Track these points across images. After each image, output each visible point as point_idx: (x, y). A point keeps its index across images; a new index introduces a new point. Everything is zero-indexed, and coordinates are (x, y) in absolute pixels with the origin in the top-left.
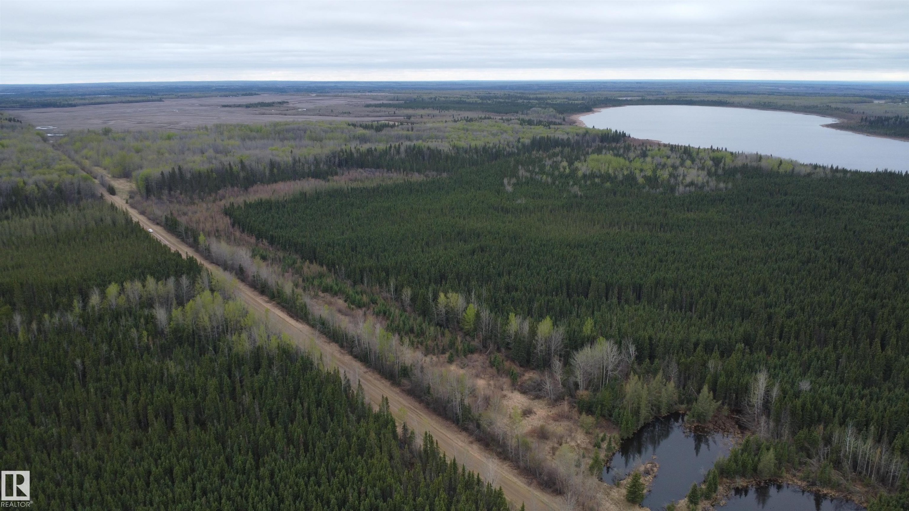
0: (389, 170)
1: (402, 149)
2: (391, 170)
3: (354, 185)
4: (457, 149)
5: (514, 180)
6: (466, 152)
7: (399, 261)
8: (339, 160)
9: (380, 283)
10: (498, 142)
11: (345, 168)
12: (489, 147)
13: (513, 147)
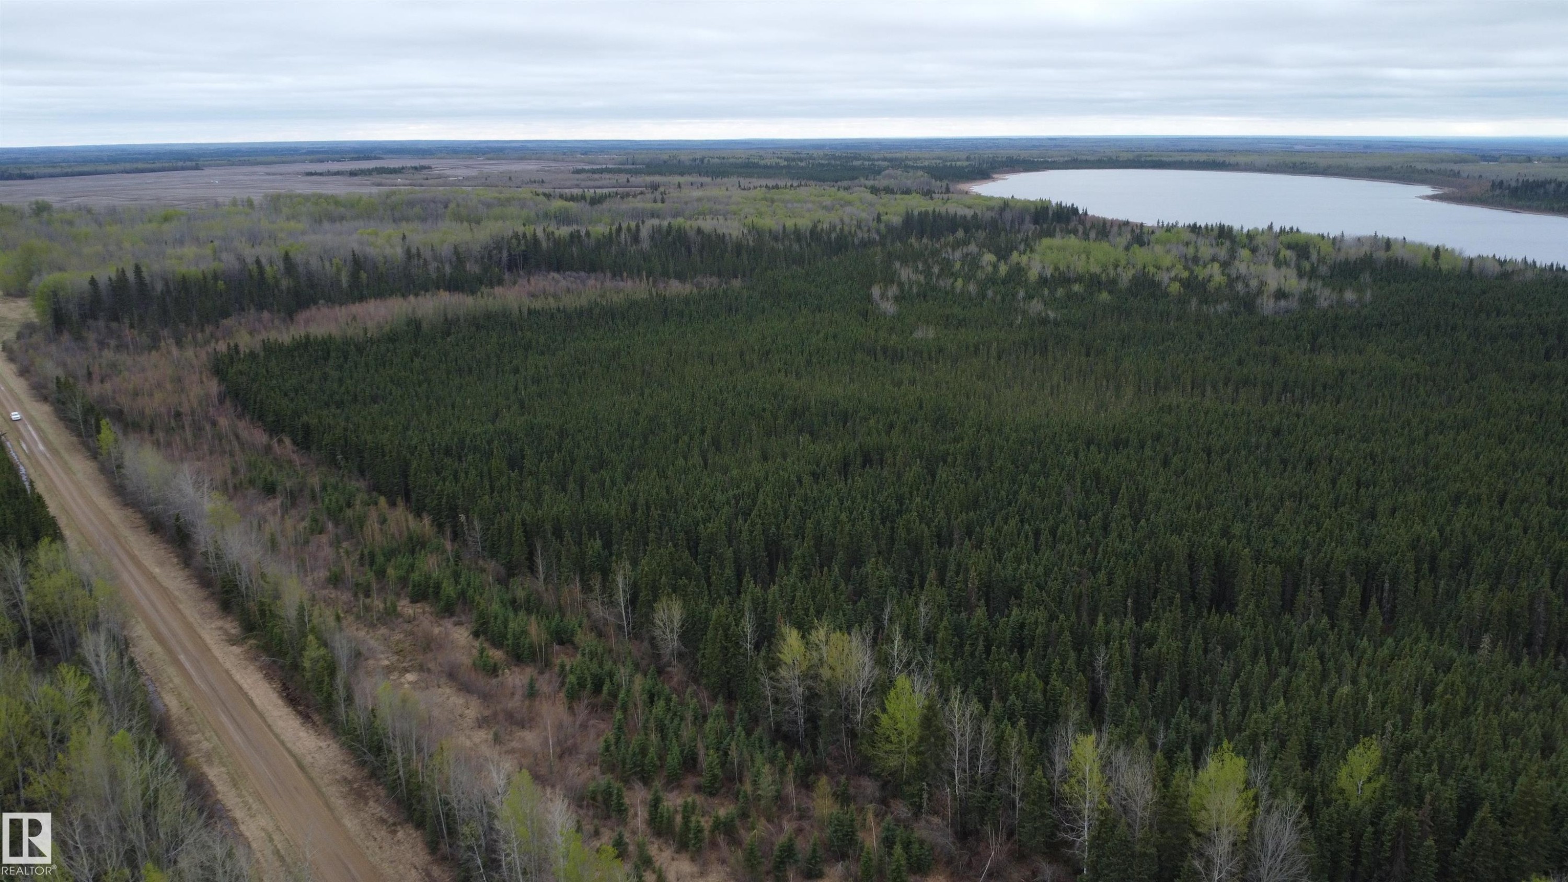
0: (617, 272)
1: (645, 232)
2: (621, 276)
3: (538, 304)
4: (758, 232)
5: (893, 290)
6: (776, 238)
8: (510, 255)
10: (837, 221)
11: (521, 273)
12: (822, 230)
13: (869, 231)
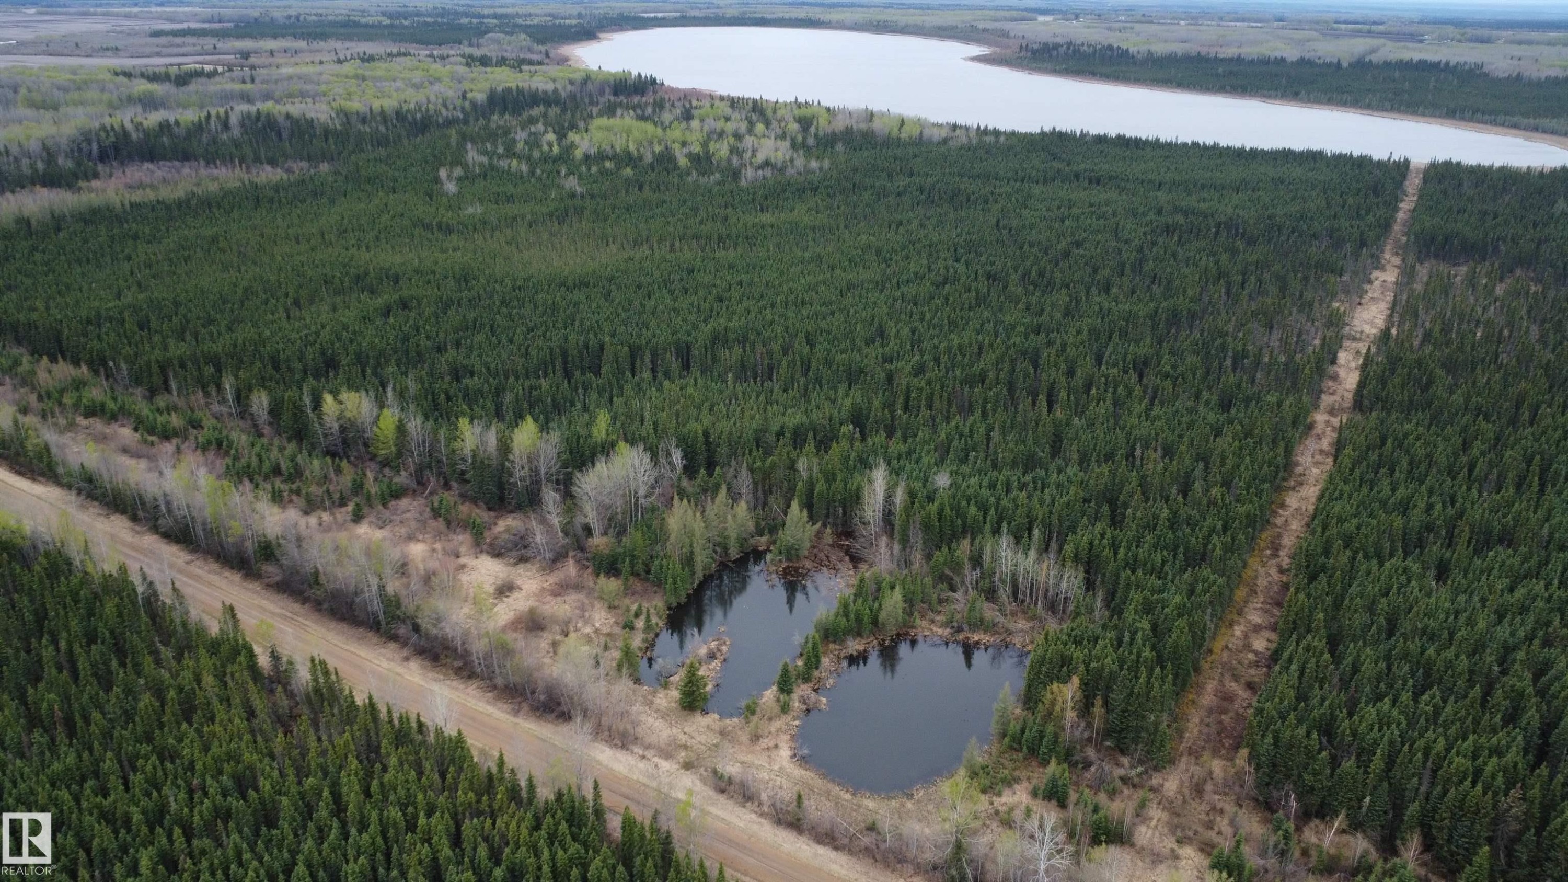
0: (210, 161)
1: (234, 120)
2: (215, 164)
3: (137, 197)
4: (346, 115)
5: (458, 171)
6: (364, 120)
7: (240, 341)
8: (100, 147)
9: (204, 387)
10: (424, 100)
11: (115, 164)
12: (408, 111)
13: (455, 108)
